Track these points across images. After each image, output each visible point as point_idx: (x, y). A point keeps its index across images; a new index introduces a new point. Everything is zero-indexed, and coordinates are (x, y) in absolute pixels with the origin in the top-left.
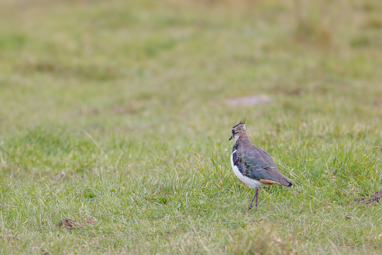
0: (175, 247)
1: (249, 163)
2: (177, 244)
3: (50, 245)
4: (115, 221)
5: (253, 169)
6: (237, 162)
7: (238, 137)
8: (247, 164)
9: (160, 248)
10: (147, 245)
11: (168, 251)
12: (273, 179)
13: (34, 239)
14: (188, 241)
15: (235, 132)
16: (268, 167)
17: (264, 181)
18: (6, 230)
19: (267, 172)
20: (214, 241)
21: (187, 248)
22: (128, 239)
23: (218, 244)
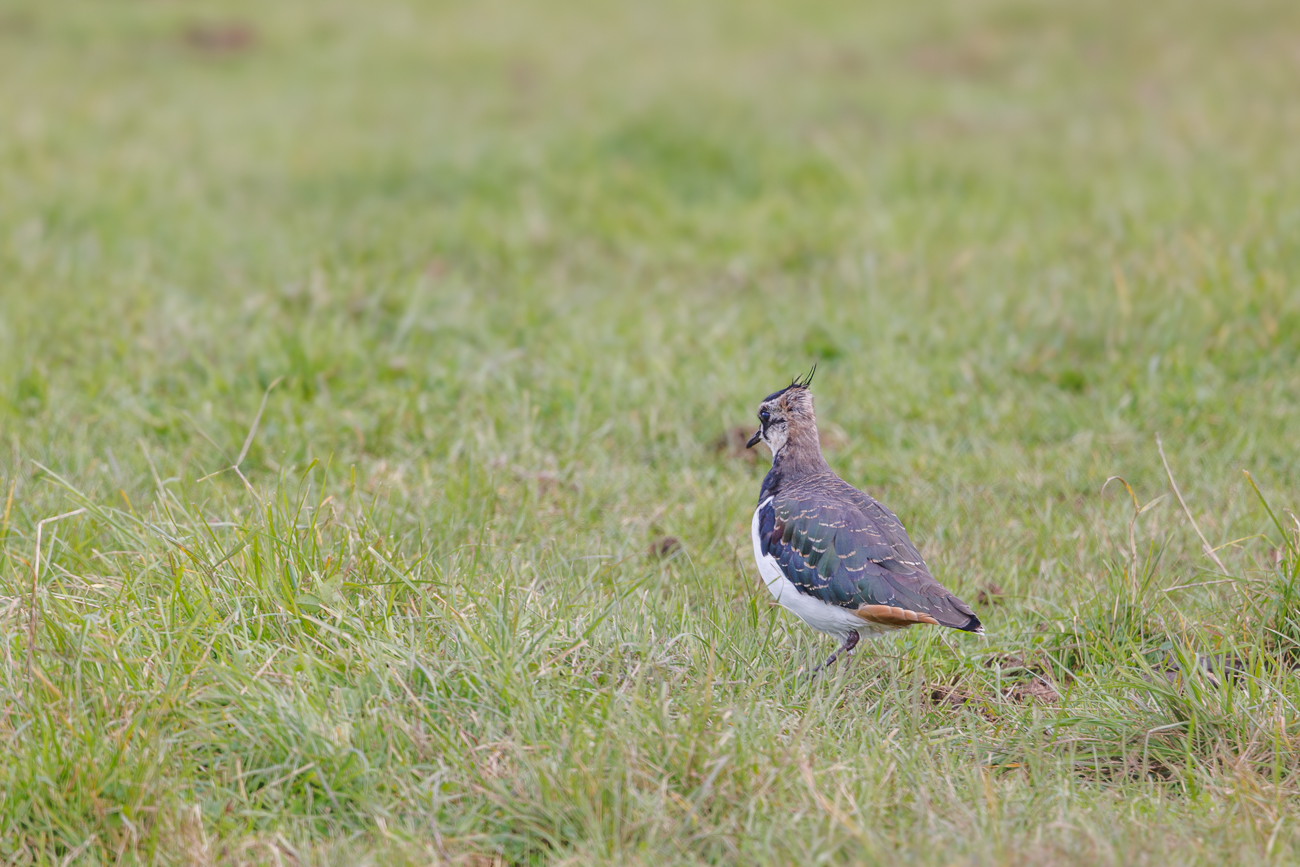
0: (1104, 543)
1: (821, 546)
2: (1114, 531)
3: (682, 515)
4: (906, 445)
5: (836, 568)
6: (775, 539)
7: (784, 438)
8: (814, 548)
9: (1054, 542)
10: (1011, 530)
11: (1082, 554)
12: (907, 602)
13: (630, 490)
14: (1152, 524)
15: (772, 417)
16: (893, 560)
17: (873, 609)
18: (537, 455)
19: (887, 579)
20: (1238, 530)
21: (1148, 547)
22: (946, 505)
23: (1253, 540)
